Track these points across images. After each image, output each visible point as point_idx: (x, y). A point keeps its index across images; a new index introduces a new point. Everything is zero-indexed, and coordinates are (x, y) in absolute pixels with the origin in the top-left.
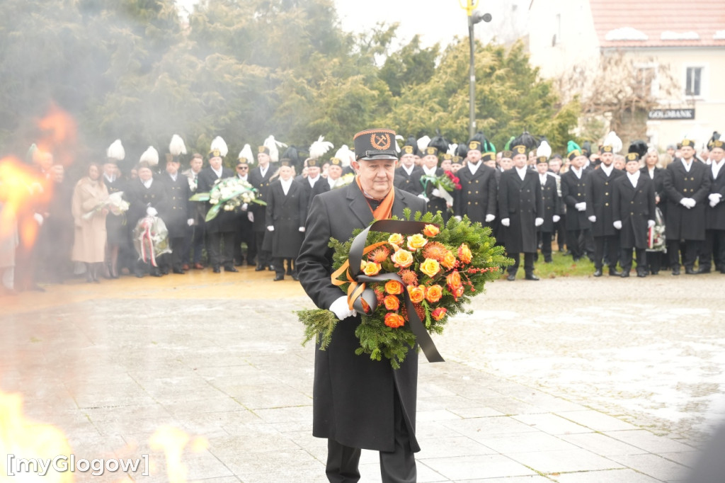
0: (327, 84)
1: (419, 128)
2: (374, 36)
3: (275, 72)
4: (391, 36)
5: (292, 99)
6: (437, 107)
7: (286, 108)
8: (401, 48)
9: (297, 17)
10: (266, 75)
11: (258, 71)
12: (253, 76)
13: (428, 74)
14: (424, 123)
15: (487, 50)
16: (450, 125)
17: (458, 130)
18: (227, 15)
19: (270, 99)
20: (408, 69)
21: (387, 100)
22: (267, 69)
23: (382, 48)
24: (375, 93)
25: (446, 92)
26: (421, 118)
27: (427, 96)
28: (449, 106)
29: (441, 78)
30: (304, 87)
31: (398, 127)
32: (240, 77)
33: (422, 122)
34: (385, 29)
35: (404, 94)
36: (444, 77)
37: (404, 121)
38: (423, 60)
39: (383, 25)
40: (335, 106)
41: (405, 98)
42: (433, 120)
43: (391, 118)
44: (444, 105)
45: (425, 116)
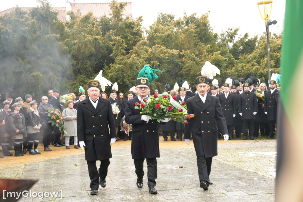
0: (205, 56)
1: (247, 73)
2: (227, 34)
3: (182, 52)
4: (235, 34)
5: (189, 63)
6: (255, 64)
7: (187, 67)
8: (239, 39)
10: (178, 53)
11: (175, 52)
12: (172, 54)
13: (252, 50)
14: (249, 71)
15: (279, 38)
16: (261, 71)
17: (265, 73)
18: (162, 29)
19: (180, 64)
20: (243, 48)
21: (232, 62)
22: (178, 50)
23: (231, 39)
24: (227, 58)
25: (260, 57)
26: (247, 68)
27: (251, 59)
28: (261, 63)
29: (257, 51)
30: (194, 57)
31: (237, 73)
32: (167, 54)
33: (248, 70)
35: (240, 58)
36: (259, 50)
37: (240, 70)
38: (250, 44)
39: (231, 30)
41: (241, 60)
42: (253, 69)
43: (234, 69)
44: (259, 63)
45: (250, 68)
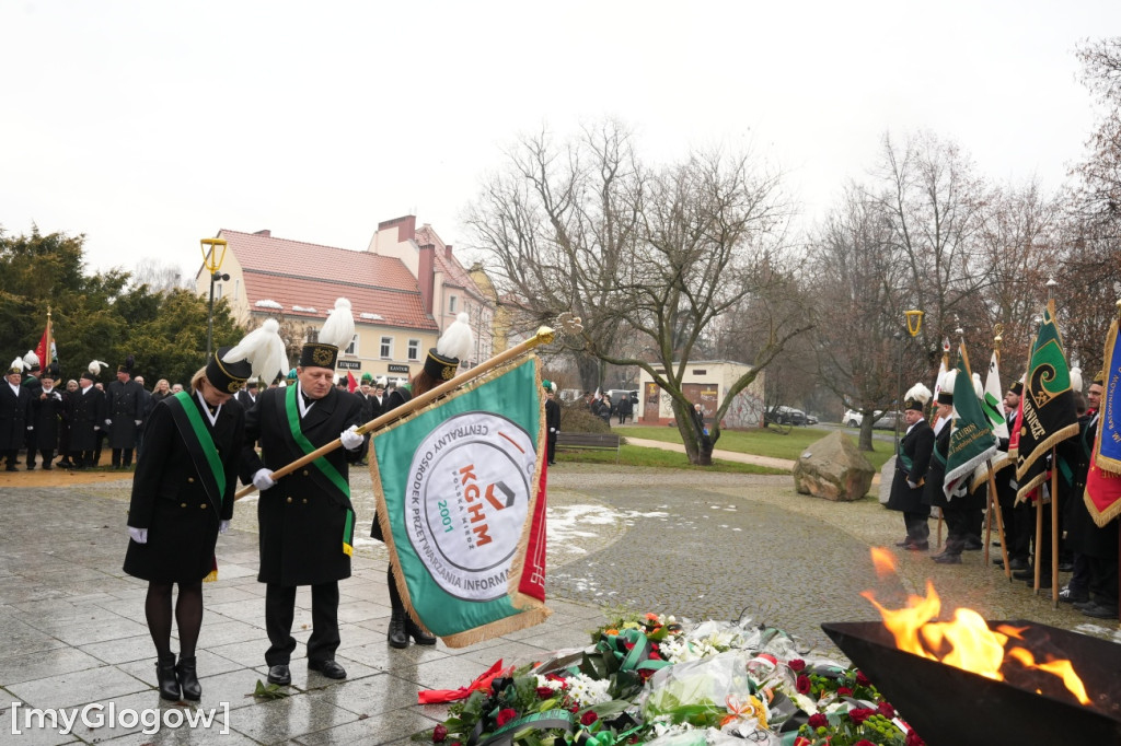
3: (32, 301)
6: (166, 340)
9: (54, 260)
10: (22, 302)
11: (16, 299)
12: (11, 301)
21: (126, 331)
22: (23, 297)
25: (172, 329)
26: (153, 347)
28: (175, 340)
34: (117, 277)
40: (86, 332)
45: (158, 346)
